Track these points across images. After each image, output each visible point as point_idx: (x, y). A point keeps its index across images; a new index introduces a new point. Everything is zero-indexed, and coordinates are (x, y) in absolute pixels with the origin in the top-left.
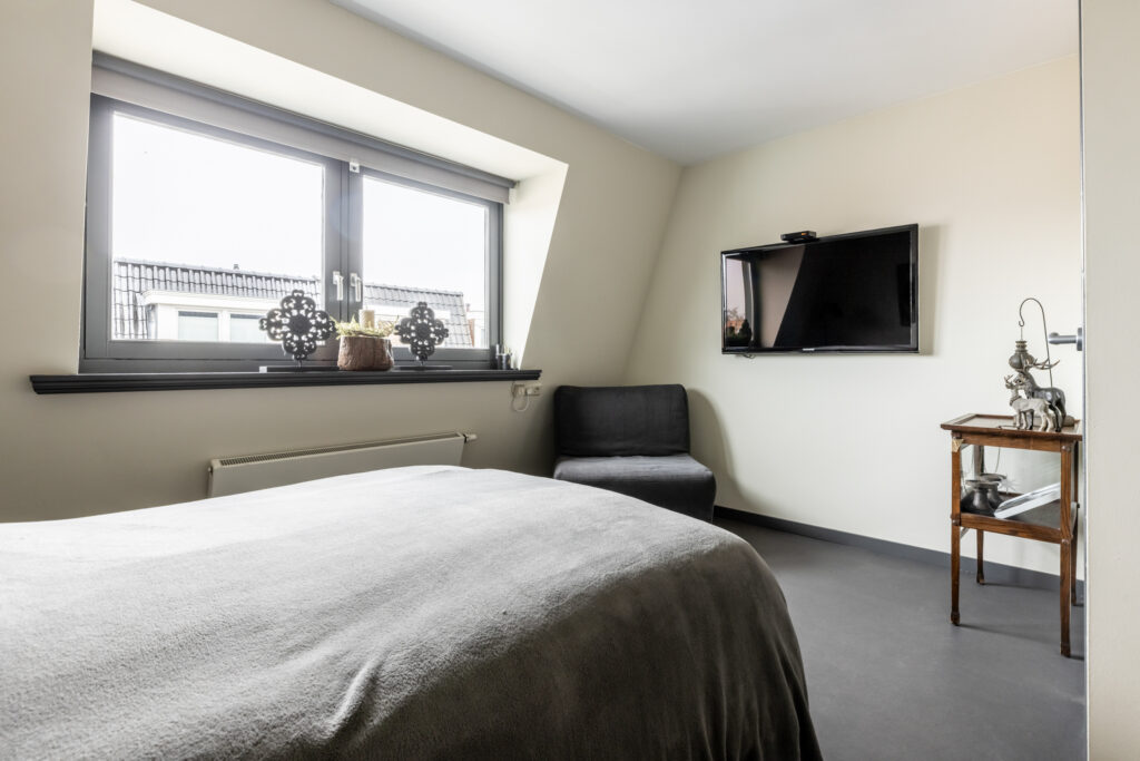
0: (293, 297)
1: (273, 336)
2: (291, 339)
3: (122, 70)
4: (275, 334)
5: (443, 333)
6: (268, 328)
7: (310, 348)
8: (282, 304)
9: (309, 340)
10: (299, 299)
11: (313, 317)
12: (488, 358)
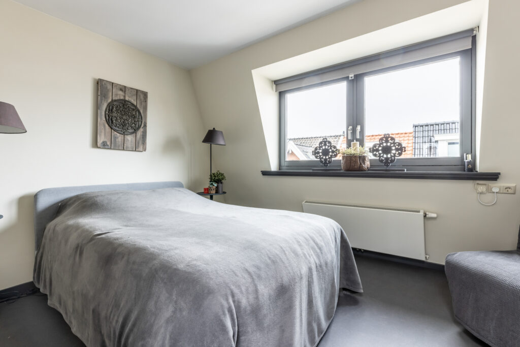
0: (323, 141)
1: (316, 157)
2: (322, 158)
3: (280, 82)
4: (317, 156)
5: (401, 149)
6: (315, 155)
7: (329, 161)
8: (319, 145)
9: (329, 158)
10: (325, 142)
11: (331, 148)
12: (459, 163)
